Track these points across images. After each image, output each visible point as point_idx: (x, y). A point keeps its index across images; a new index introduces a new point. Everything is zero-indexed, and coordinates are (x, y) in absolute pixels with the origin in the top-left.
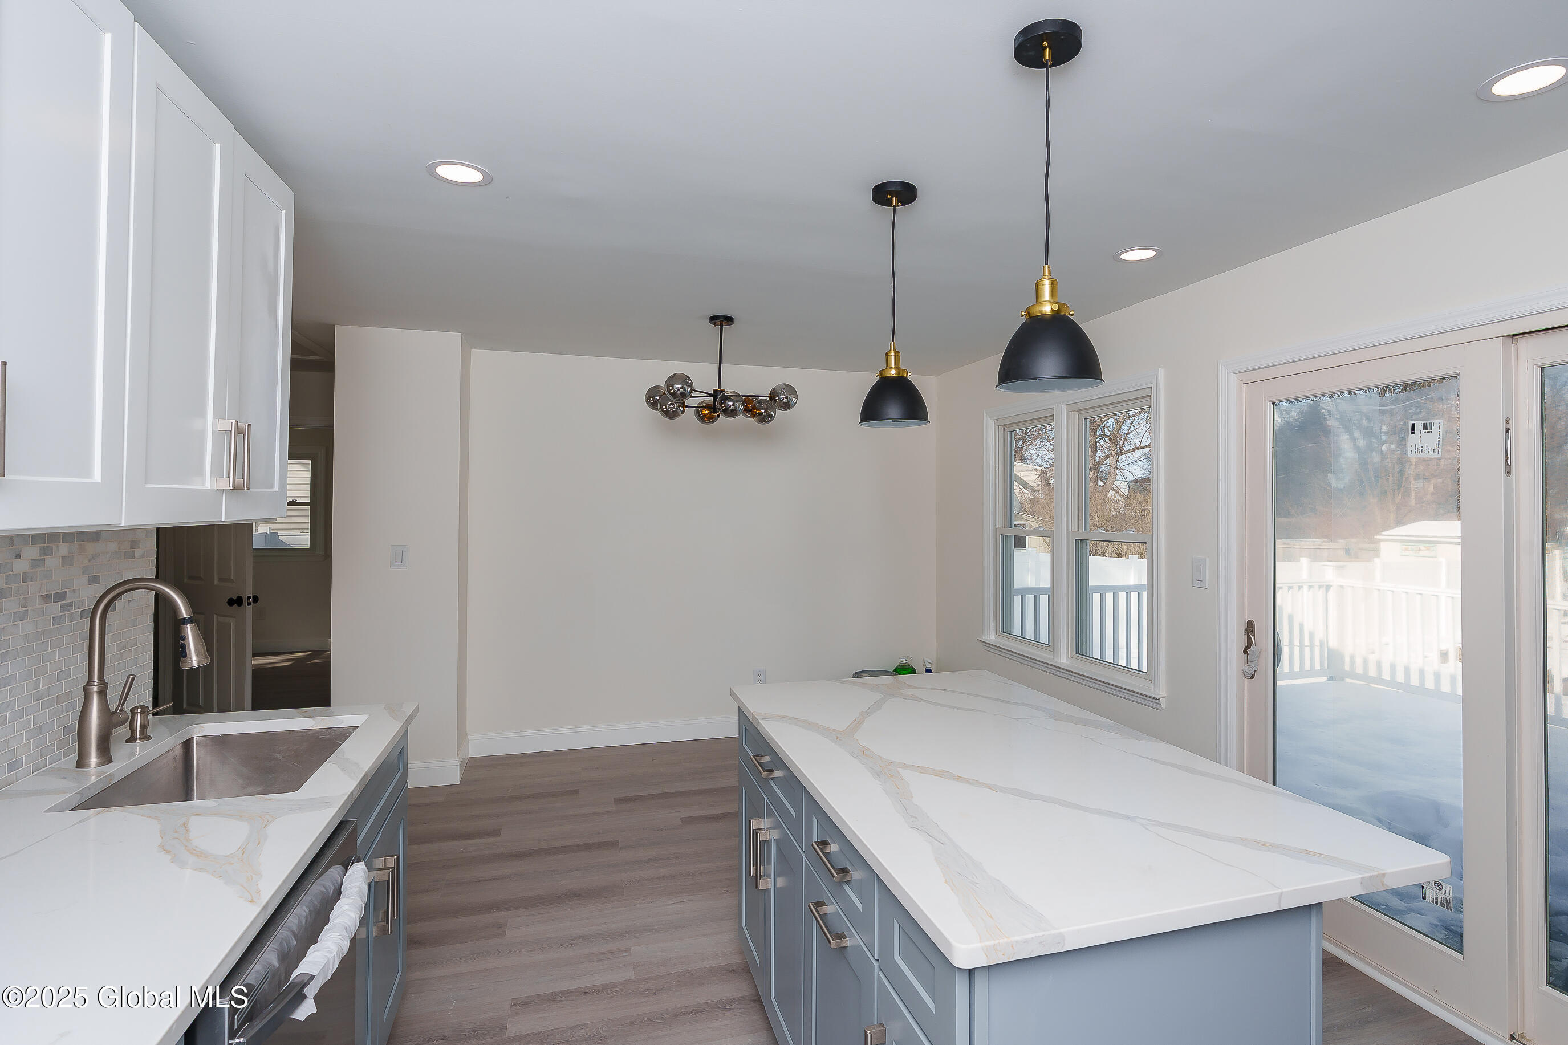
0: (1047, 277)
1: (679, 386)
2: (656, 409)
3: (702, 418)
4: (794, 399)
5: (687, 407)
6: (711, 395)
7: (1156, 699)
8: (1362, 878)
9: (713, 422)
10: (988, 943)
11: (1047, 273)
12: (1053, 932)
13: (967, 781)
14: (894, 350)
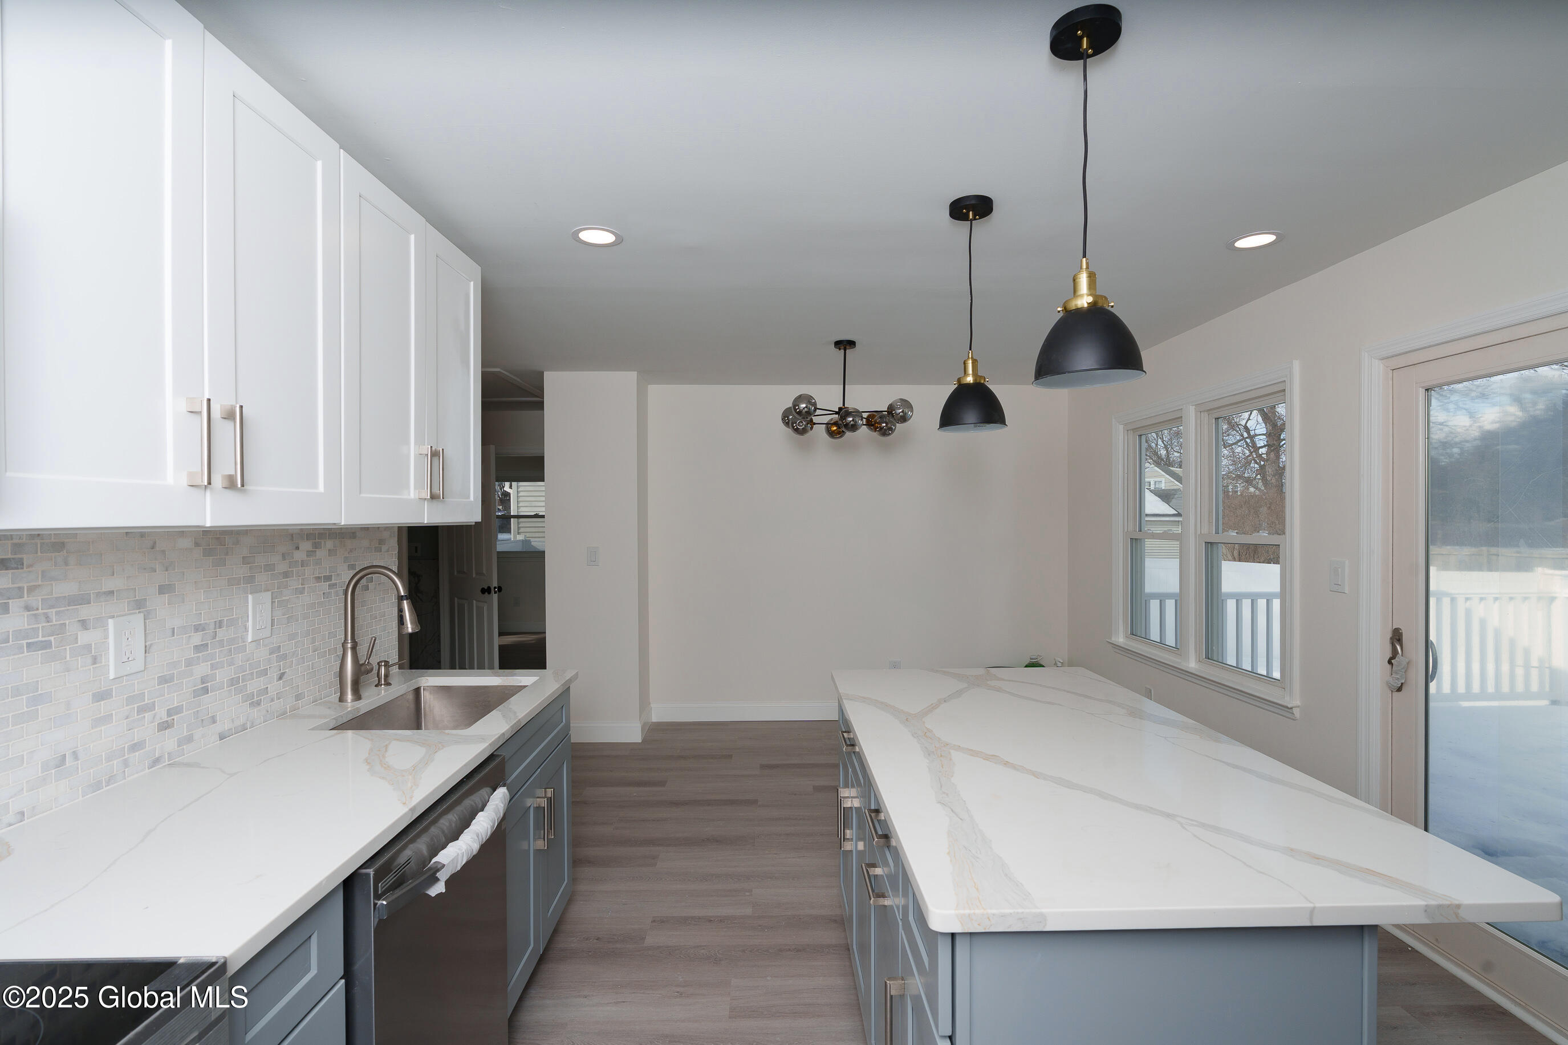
0: (1084, 270)
1: (804, 406)
2: (789, 427)
3: (831, 434)
4: (910, 412)
5: (815, 424)
6: (836, 413)
7: (1287, 707)
8: (1426, 906)
9: (841, 437)
10: (962, 912)
11: (1084, 266)
12: (1034, 911)
13: (1014, 767)
14: (972, 358)
